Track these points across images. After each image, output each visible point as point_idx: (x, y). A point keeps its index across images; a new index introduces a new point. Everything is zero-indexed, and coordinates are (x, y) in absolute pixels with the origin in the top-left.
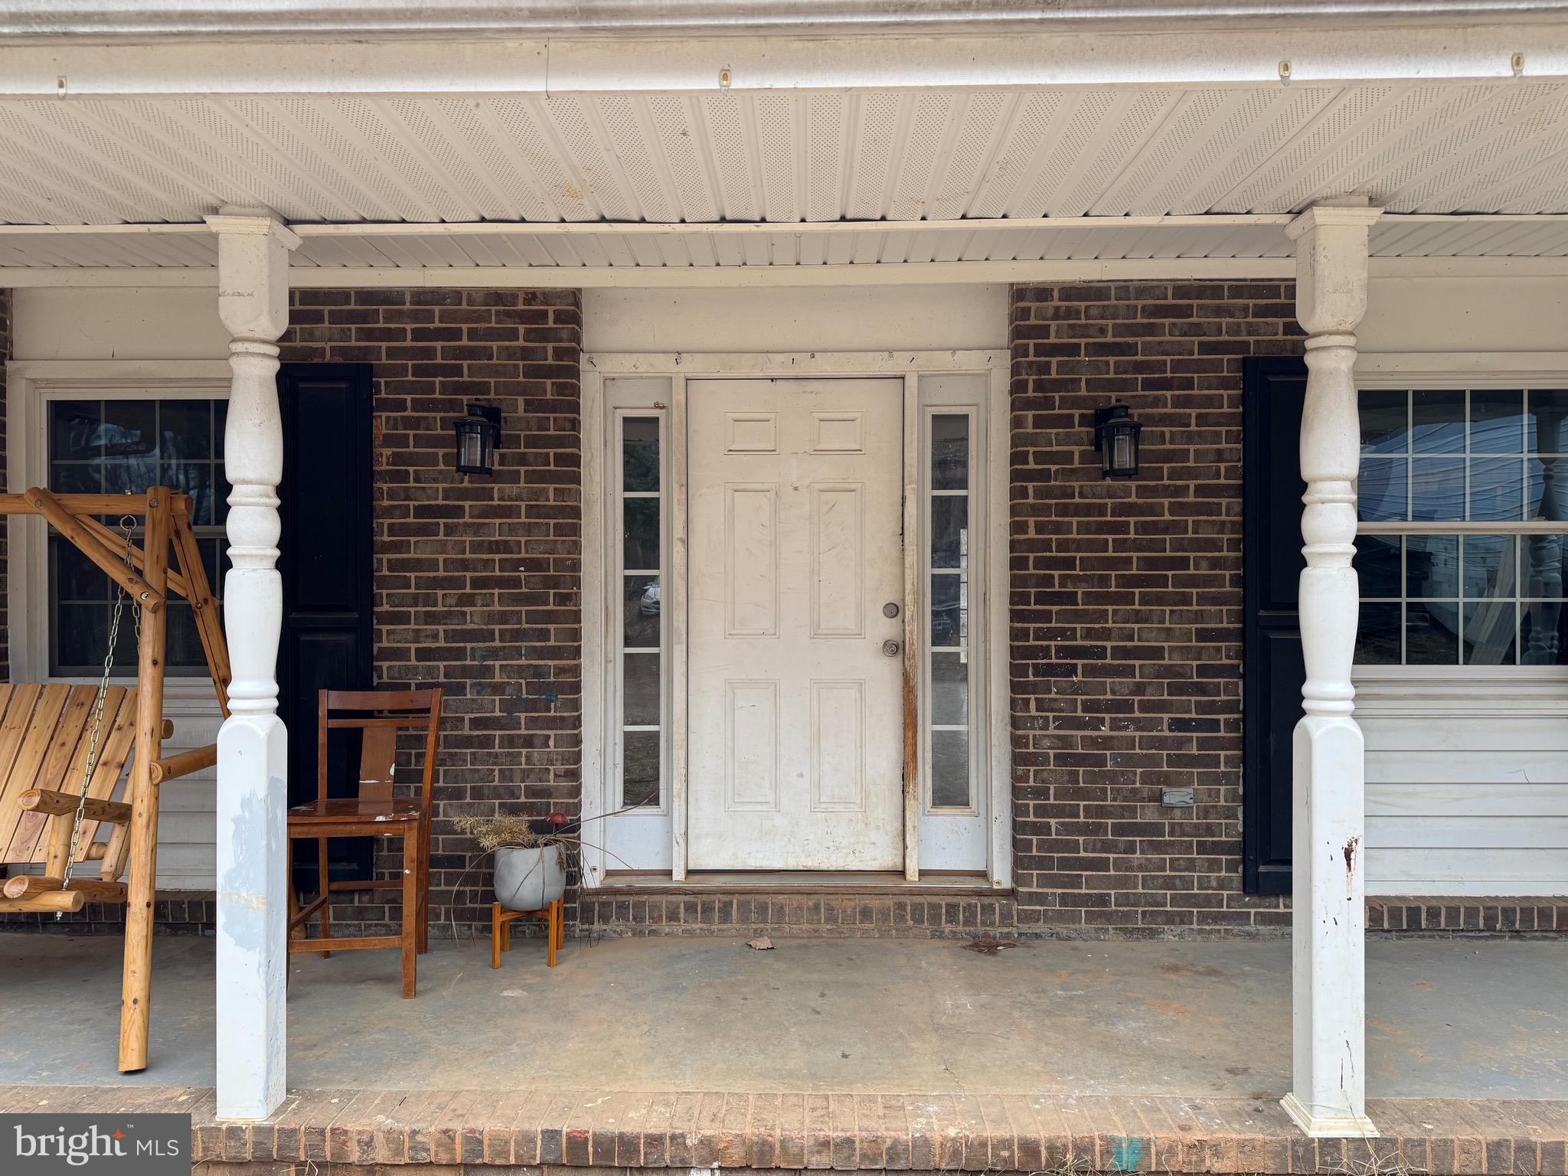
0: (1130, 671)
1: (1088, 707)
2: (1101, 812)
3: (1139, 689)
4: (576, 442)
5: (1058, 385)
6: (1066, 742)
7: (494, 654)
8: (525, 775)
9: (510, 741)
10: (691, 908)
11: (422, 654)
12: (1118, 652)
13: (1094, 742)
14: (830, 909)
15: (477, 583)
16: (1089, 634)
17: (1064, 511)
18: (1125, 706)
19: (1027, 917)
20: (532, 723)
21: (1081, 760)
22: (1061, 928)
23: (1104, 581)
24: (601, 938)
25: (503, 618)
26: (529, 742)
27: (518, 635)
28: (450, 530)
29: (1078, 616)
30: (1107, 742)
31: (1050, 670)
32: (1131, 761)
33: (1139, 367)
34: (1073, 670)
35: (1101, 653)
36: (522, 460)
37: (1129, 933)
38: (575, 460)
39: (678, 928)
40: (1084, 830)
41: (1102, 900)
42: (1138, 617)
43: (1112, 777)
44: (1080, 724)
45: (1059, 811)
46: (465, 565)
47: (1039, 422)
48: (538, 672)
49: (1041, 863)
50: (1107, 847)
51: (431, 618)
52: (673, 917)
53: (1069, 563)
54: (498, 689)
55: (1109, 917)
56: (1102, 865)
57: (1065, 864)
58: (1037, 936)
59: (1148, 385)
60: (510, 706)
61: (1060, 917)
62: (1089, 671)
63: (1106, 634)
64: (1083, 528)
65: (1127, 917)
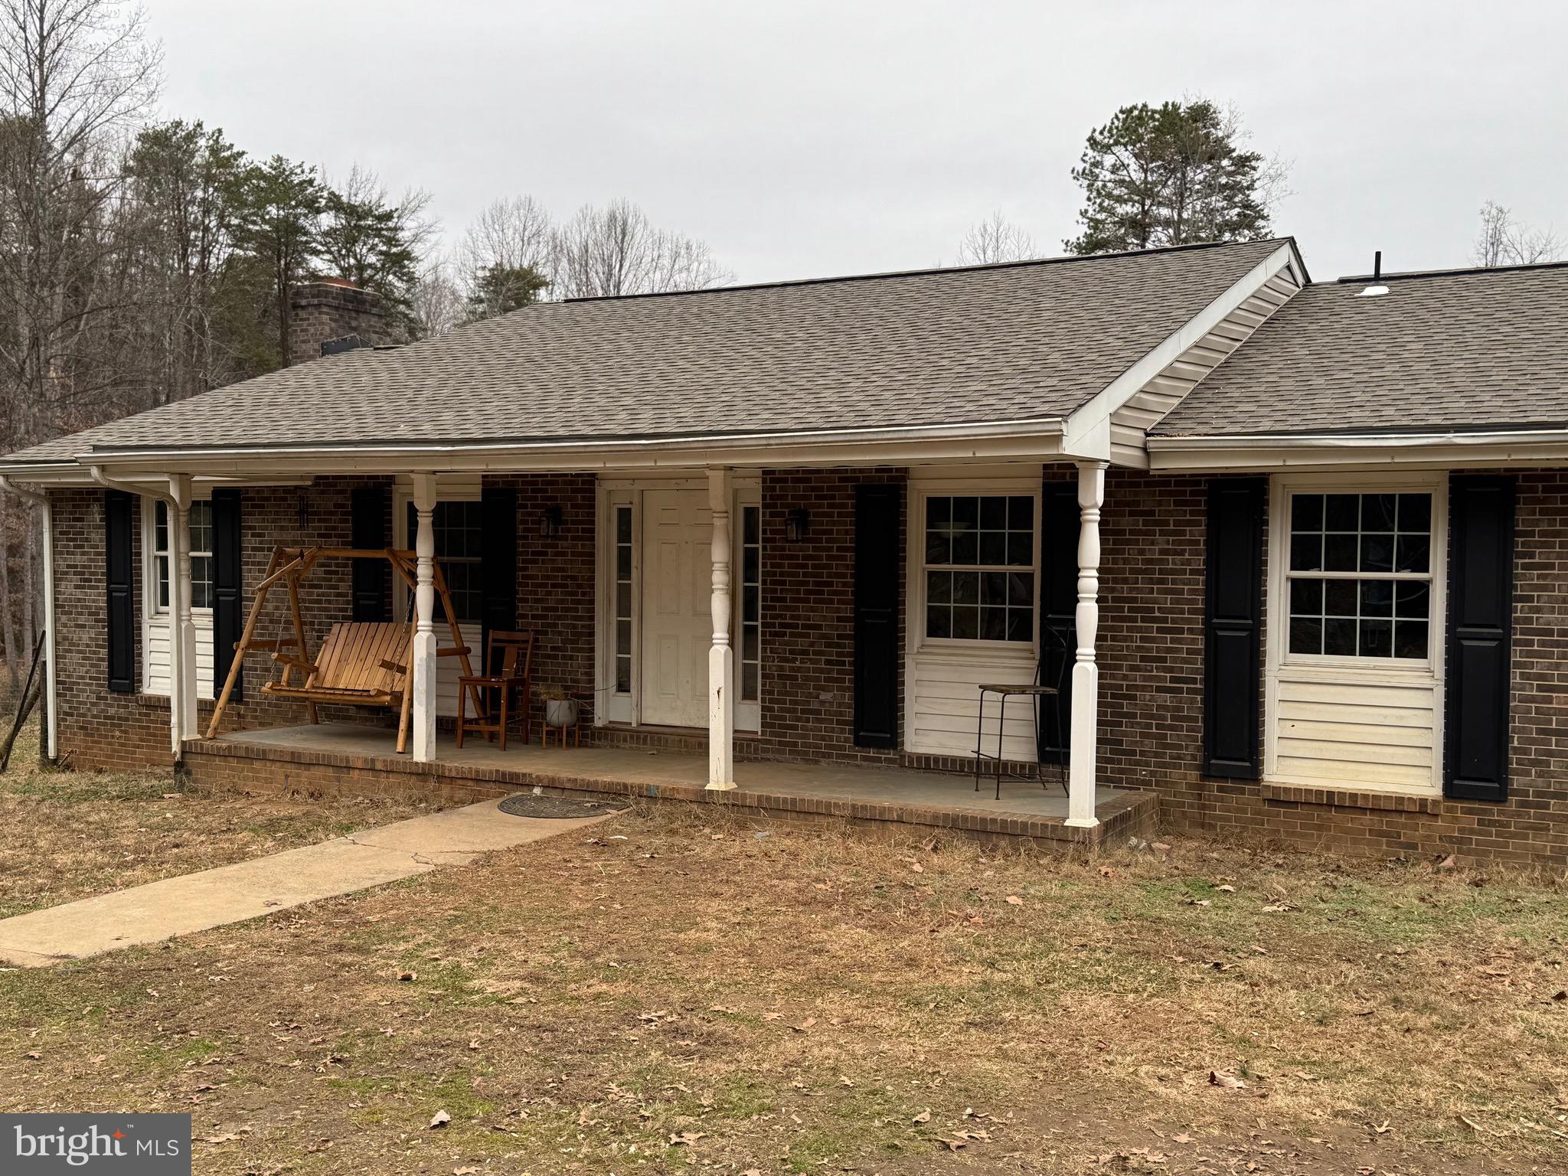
0: (808, 636)
1: (791, 652)
2: (796, 702)
3: (812, 644)
4: (593, 522)
5: (780, 497)
6: (781, 668)
7: (559, 618)
8: (570, 672)
9: (564, 657)
10: (632, 737)
11: (534, 617)
12: (805, 626)
13: (792, 669)
14: (686, 741)
15: (554, 586)
16: (792, 617)
17: (782, 557)
18: (805, 652)
19: (765, 750)
20: (573, 650)
21: (788, 677)
22: (777, 756)
23: (798, 592)
24: (598, 747)
25: (562, 601)
26: (571, 658)
27: (567, 610)
28: (543, 562)
29: (787, 608)
30: (798, 669)
31: (776, 634)
32: (807, 679)
33: (813, 489)
34: (785, 634)
35: (796, 626)
36: (569, 530)
37: (807, 761)
38: (593, 531)
39: (627, 745)
40: (788, 711)
41: (795, 744)
42: (812, 610)
43: (800, 686)
44: (786, 660)
45: (778, 701)
46: (548, 577)
47: (772, 515)
48: (575, 627)
49: (772, 726)
50: (798, 719)
51: (537, 601)
52: (625, 740)
53: (783, 583)
54: (560, 633)
55: (798, 753)
56: (795, 728)
57: (781, 726)
58: (769, 760)
59: (817, 497)
60: (564, 642)
61: (779, 751)
62: (792, 635)
63: (798, 617)
64: (790, 566)
65: (806, 753)
